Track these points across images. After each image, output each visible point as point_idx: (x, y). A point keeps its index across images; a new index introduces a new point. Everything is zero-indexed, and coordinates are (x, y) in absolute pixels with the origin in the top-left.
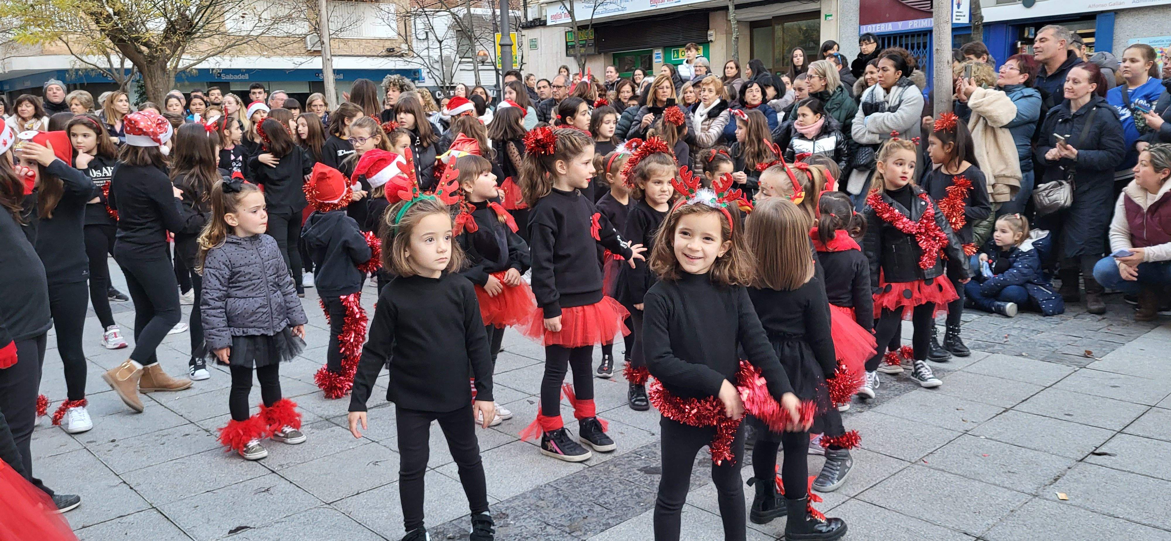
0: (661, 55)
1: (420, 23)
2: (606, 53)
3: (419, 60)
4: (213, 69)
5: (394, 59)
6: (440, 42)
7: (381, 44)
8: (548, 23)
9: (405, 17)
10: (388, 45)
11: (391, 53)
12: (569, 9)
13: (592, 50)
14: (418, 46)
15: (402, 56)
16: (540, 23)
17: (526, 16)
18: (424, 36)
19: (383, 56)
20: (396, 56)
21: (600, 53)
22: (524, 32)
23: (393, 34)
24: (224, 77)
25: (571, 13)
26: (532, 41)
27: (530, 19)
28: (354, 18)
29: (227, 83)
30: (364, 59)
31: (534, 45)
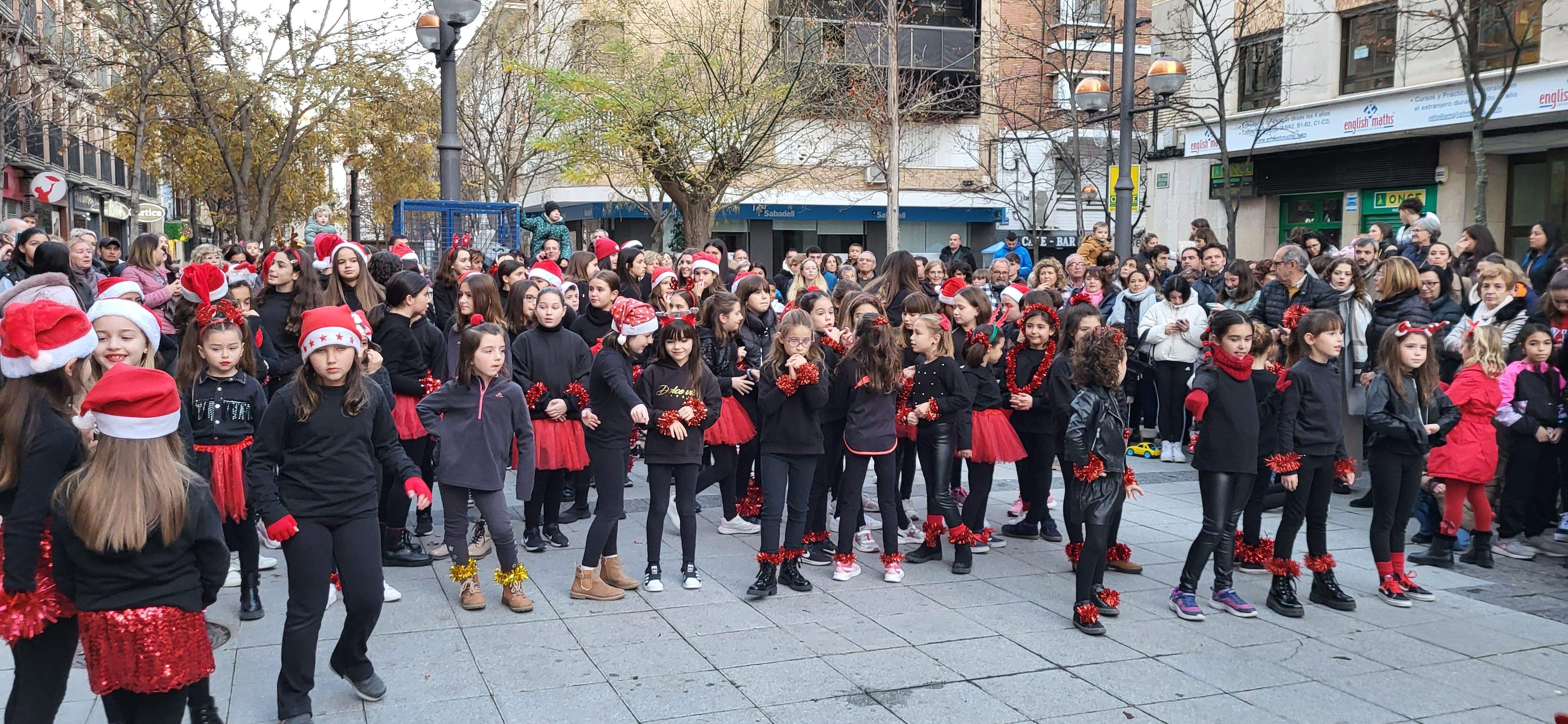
0: (1357, 201)
1: (1010, 150)
2: (1268, 196)
3: (1003, 197)
4: (757, 205)
5: (972, 195)
6: (1034, 175)
7: (959, 174)
8: (1187, 154)
9: (991, 144)
10: (966, 177)
11: (968, 187)
12: (1218, 136)
13: (1249, 192)
14: (1003, 180)
15: (982, 190)
16: (1175, 153)
17: (1155, 144)
18: (1014, 167)
19: (959, 192)
20: (976, 192)
21: (1260, 196)
22: (1150, 165)
23: (974, 164)
24: (767, 214)
25: (1221, 142)
26: (1160, 176)
27: (1161, 146)
28: (927, 145)
29: (770, 222)
30: (935, 194)
31: (1163, 182)
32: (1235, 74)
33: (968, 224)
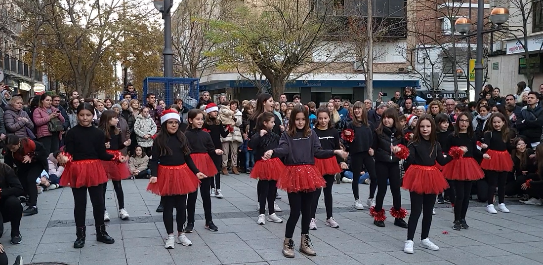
1: (421, 54)
3: (418, 75)
4: (304, 81)
5: (403, 75)
6: (433, 65)
7: (396, 66)
8: (508, 53)
9: (412, 51)
10: (401, 66)
11: (401, 71)
12: (524, 44)
13: (538, 70)
14: (419, 67)
15: (408, 73)
16: (502, 53)
17: (491, 49)
18: (423, 61)
19: (397, 73)
20: (405, 73)
22: (489, 59)
23: (404, 60)
24: (309, 85)
25: (525, 47)
26: (494, 64)
27: (494, 50)
28: (382, 52)
29: (310, 88)
30: (386, 75)
31: (496, 67)
32: (531, 15)
33: (401, 88)
